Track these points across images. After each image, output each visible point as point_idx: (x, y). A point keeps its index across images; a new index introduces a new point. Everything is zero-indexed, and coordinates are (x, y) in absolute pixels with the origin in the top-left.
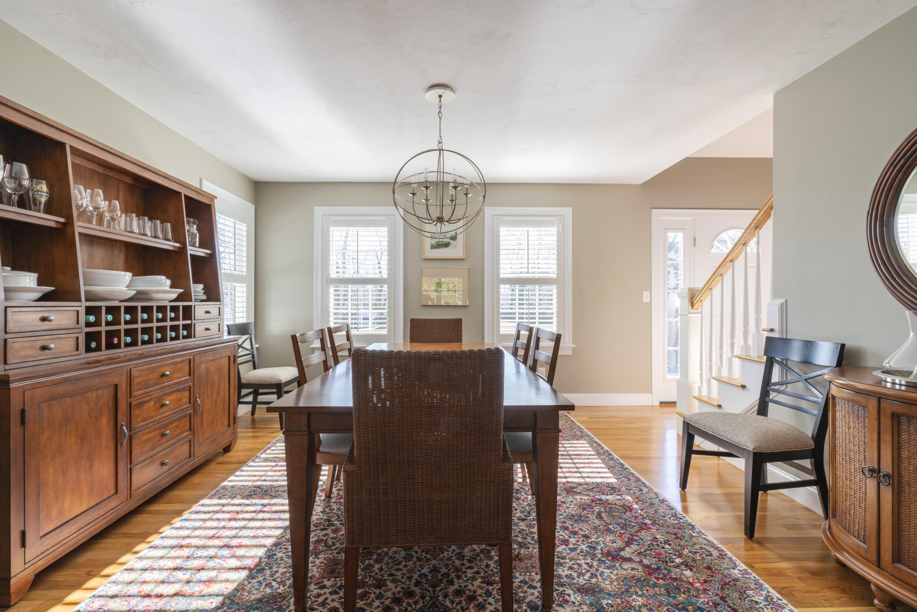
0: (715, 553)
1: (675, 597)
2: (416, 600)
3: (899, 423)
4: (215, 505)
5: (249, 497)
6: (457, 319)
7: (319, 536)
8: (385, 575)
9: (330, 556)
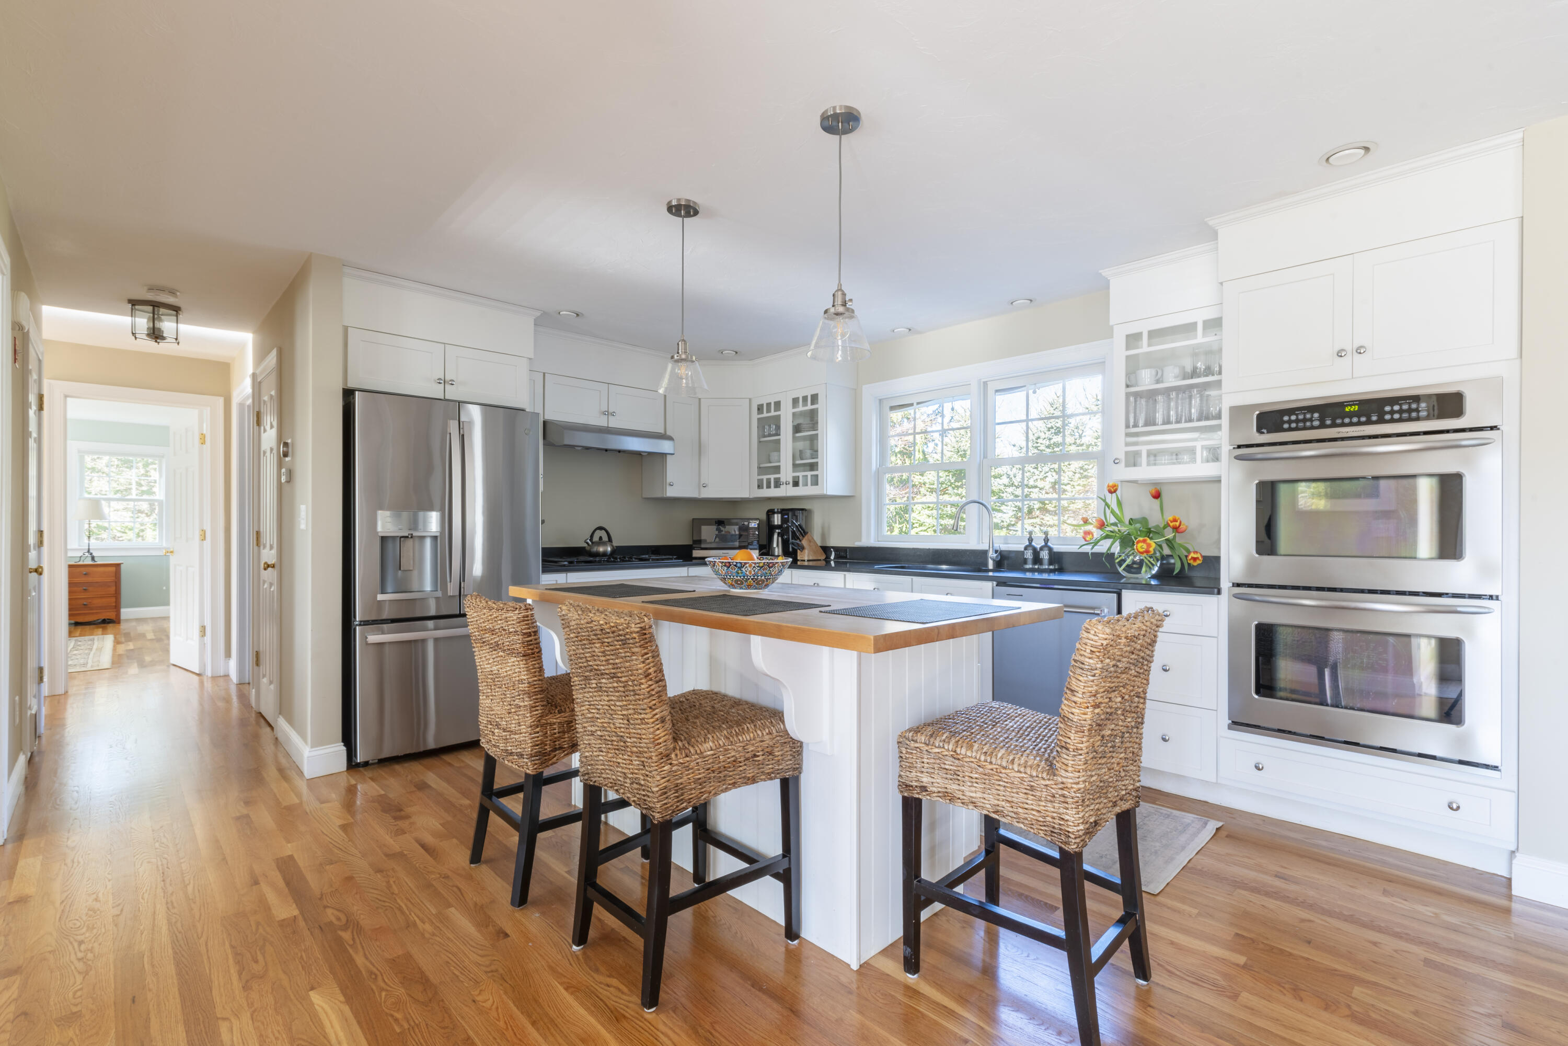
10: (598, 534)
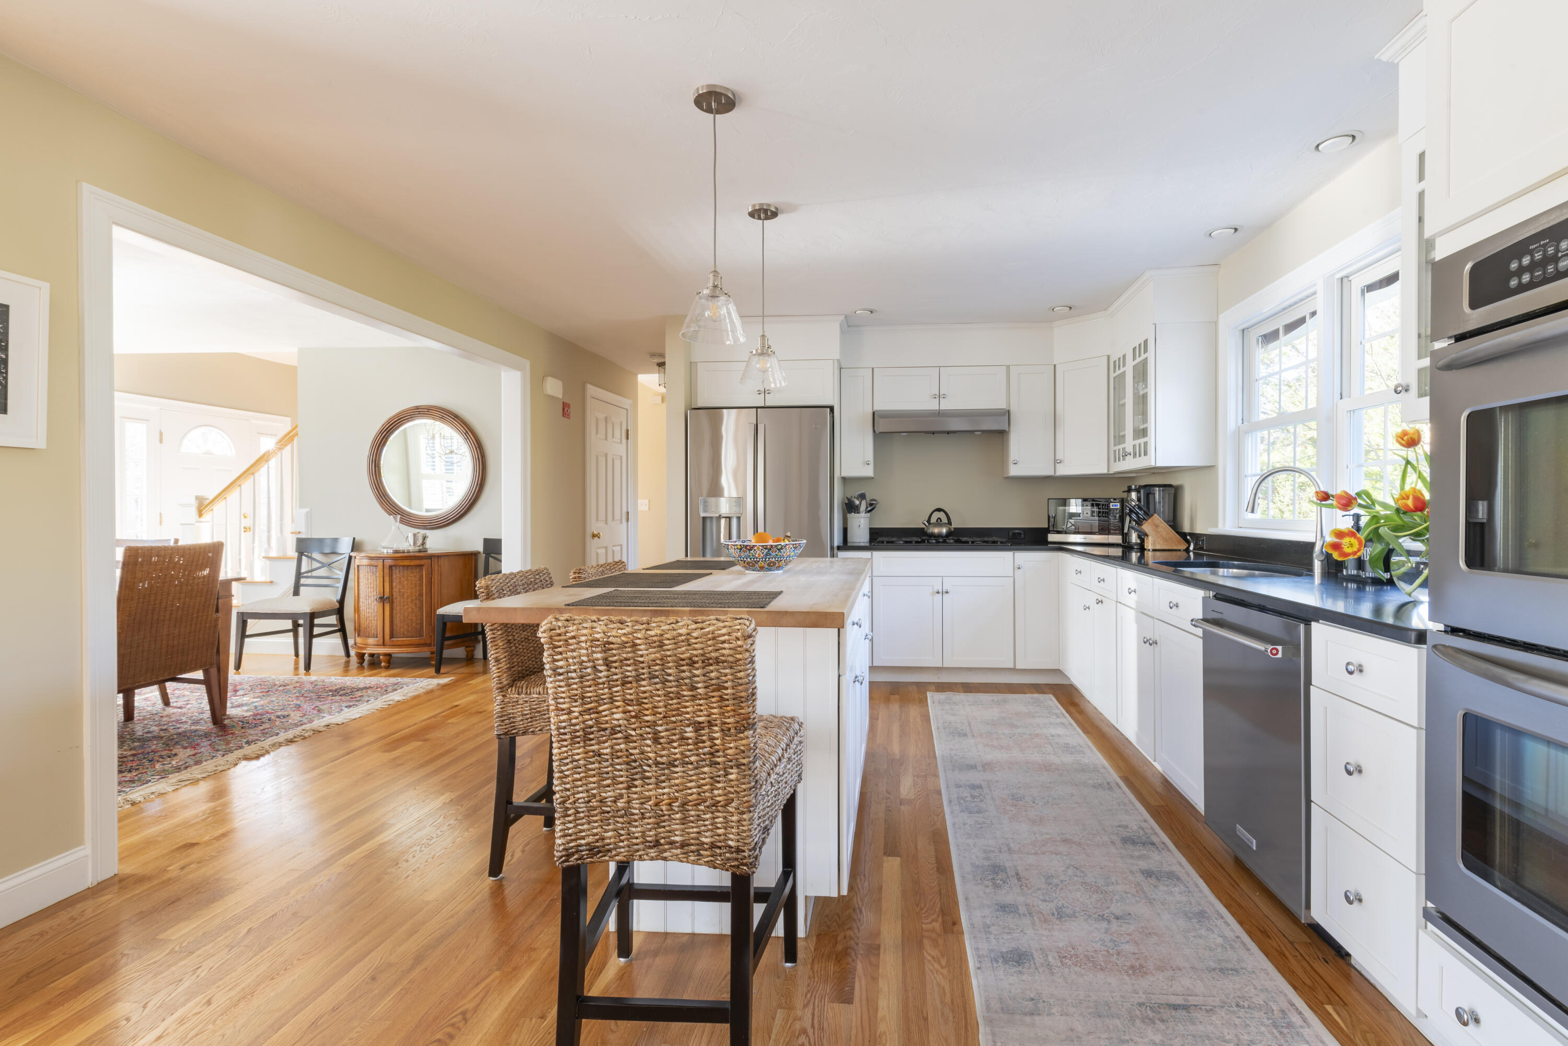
3: (392, 570)
10: (937, 515)
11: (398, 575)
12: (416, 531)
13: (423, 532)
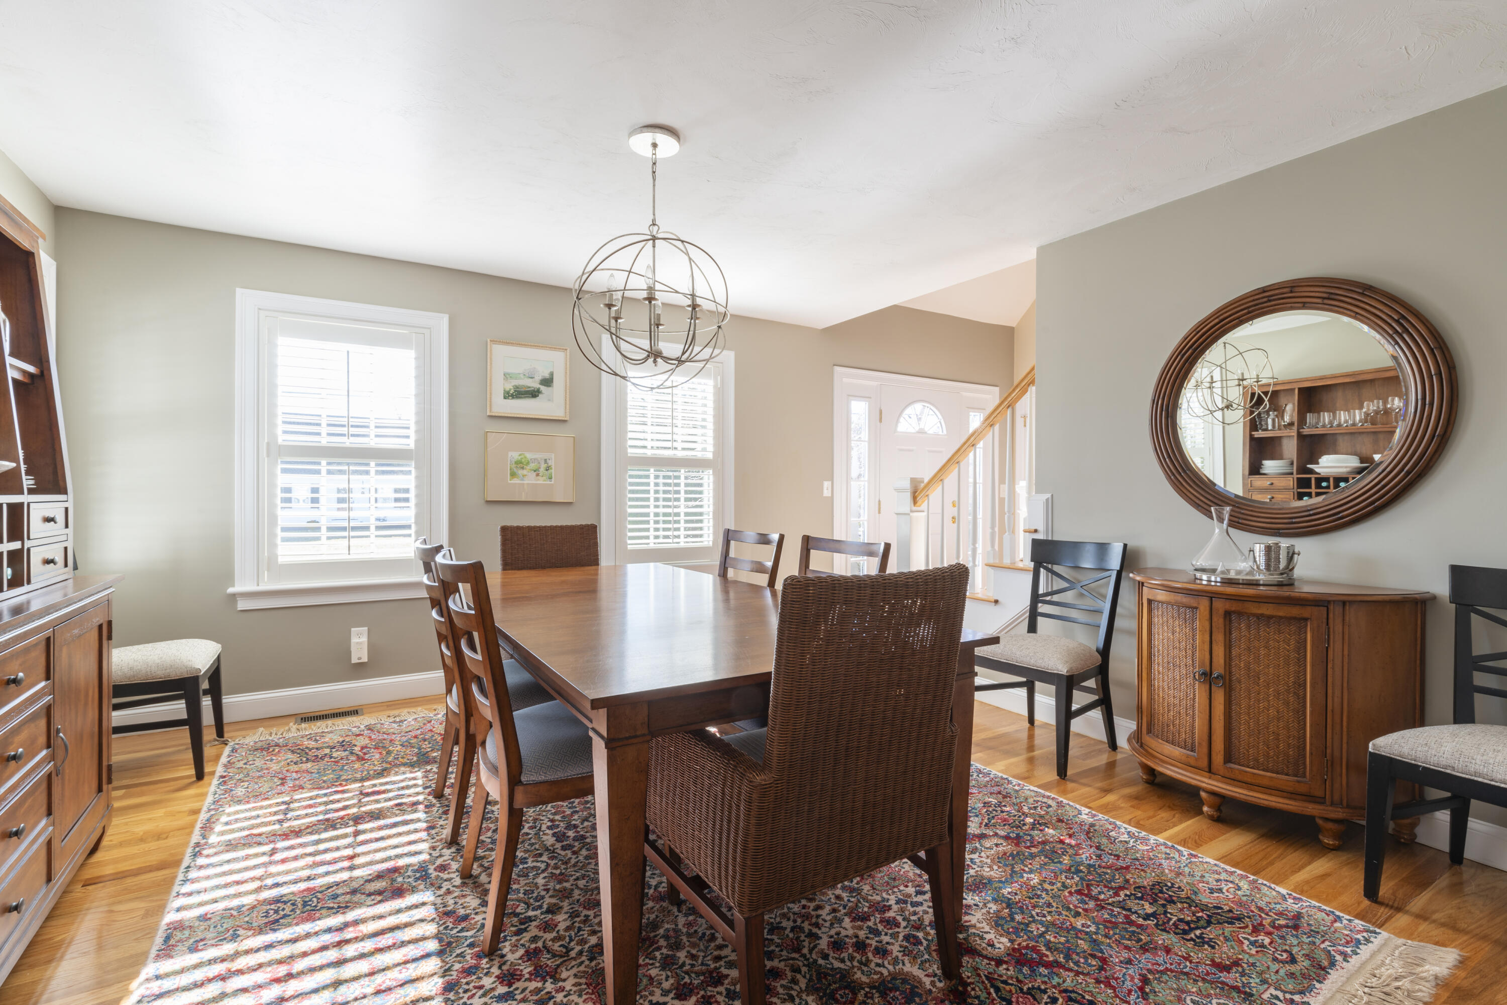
0: (1053, 804)
1: (1060, 862)
2: (790, 978)
3: (1230, 621)
4: (211, 962)
5: (273, 925)
6: (588, 526)
7: (523, 945)
8: (710, 963)
9: (582, 968)
11: (1244, 632)
12: (1271, 540)
13: (1285, 543)
